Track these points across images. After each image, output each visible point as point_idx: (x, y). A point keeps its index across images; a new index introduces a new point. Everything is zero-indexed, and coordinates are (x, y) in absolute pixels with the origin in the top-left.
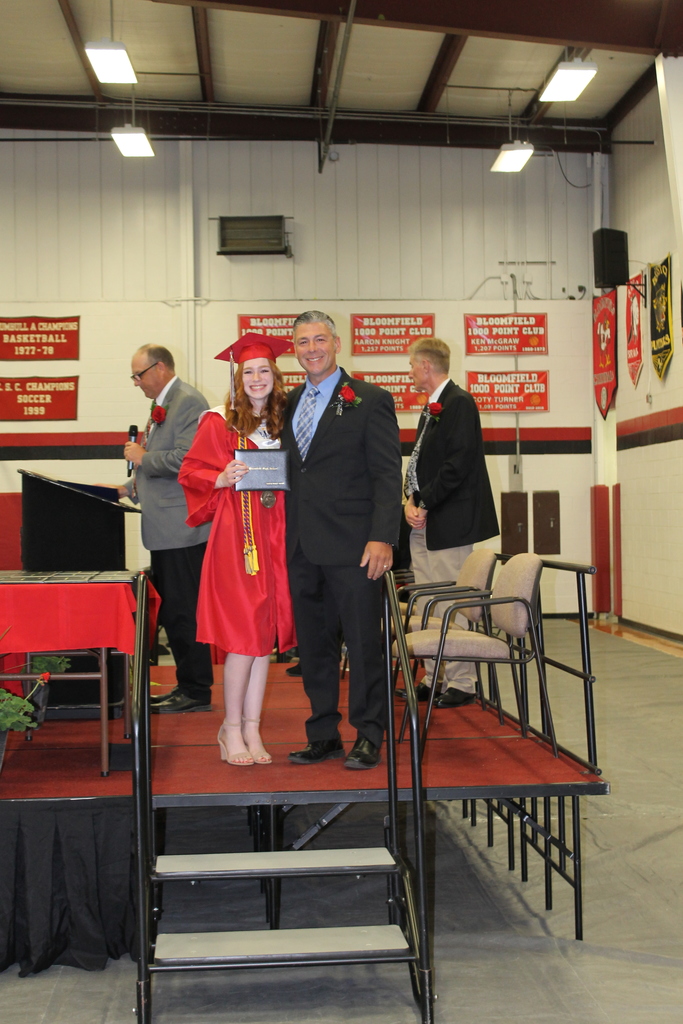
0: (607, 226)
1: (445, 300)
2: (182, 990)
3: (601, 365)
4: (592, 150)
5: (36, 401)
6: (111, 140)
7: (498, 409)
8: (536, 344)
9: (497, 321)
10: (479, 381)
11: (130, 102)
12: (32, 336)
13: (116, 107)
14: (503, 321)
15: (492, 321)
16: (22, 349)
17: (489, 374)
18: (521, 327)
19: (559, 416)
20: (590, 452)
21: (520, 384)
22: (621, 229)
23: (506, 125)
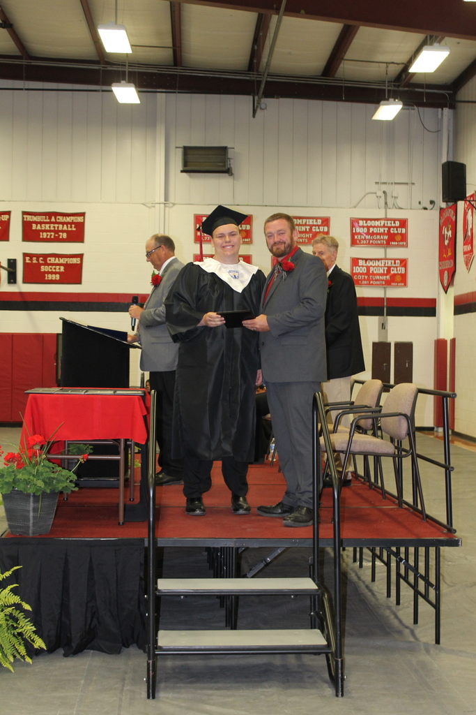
0: (451, 160)
1: (338, 208)
2: (174, 669)
3: (445, 256)
4: (442, 106)
5: (54, 271)
6: (111, 91)
7: (372, 284)
8: (399, 240)
9: (373, 223)
10: (360, 264)
11: (125, 65)
12: (52, 225)
13: (115, 68)
14: (377, 223)
15: (369, 223)
16: (45, 234)
17: (366, 260)
18: (389, 228)
19: (414, 290)
20: (435, 316)
21: (388, 267)
22: (461, 162)
23: (384, 88)
